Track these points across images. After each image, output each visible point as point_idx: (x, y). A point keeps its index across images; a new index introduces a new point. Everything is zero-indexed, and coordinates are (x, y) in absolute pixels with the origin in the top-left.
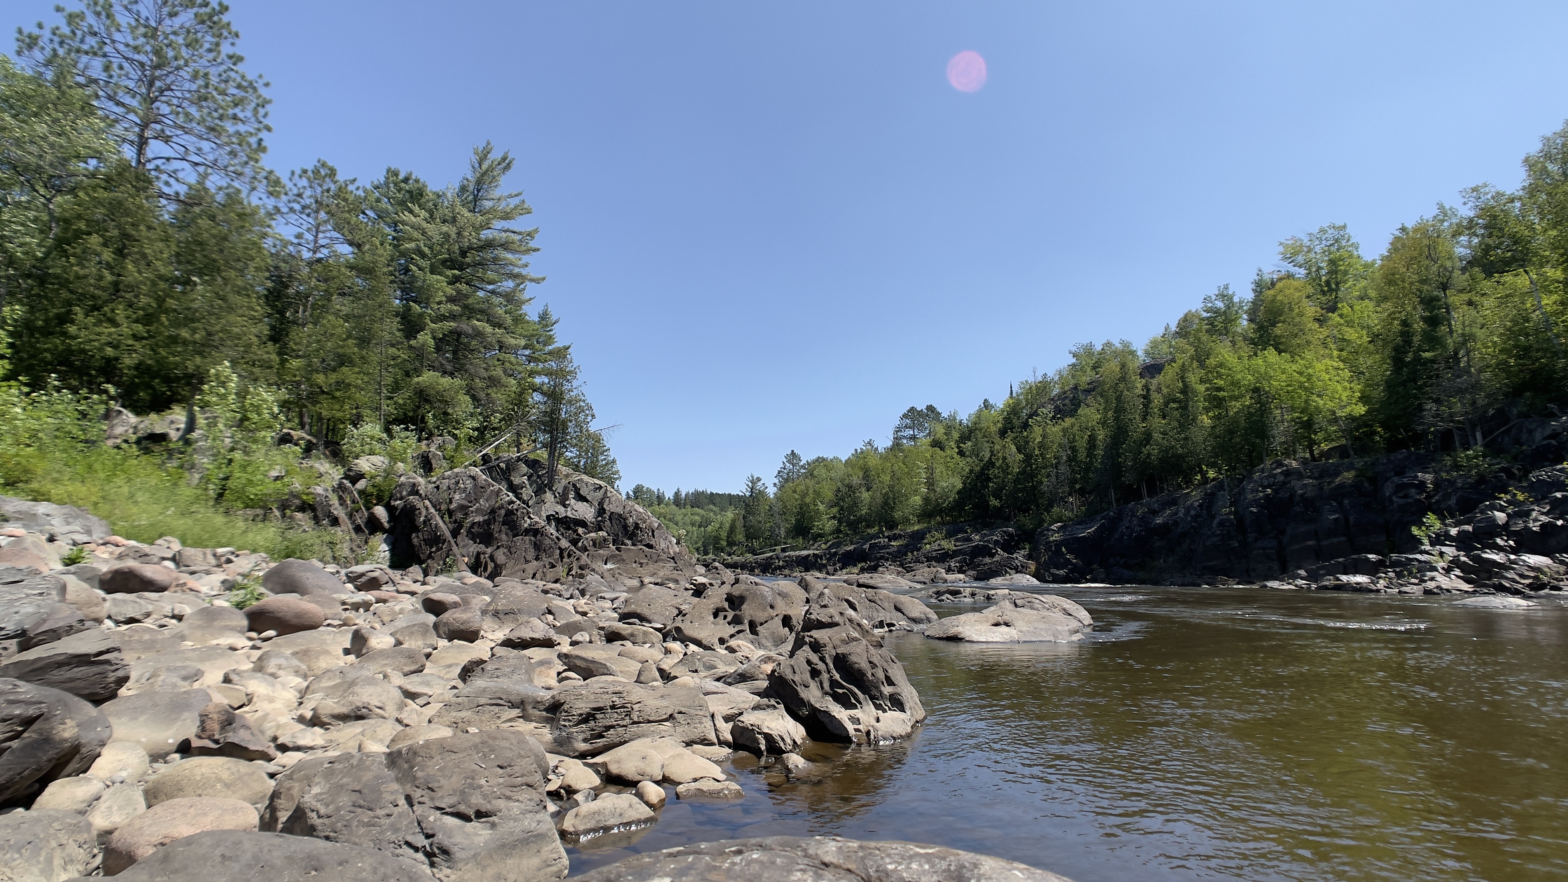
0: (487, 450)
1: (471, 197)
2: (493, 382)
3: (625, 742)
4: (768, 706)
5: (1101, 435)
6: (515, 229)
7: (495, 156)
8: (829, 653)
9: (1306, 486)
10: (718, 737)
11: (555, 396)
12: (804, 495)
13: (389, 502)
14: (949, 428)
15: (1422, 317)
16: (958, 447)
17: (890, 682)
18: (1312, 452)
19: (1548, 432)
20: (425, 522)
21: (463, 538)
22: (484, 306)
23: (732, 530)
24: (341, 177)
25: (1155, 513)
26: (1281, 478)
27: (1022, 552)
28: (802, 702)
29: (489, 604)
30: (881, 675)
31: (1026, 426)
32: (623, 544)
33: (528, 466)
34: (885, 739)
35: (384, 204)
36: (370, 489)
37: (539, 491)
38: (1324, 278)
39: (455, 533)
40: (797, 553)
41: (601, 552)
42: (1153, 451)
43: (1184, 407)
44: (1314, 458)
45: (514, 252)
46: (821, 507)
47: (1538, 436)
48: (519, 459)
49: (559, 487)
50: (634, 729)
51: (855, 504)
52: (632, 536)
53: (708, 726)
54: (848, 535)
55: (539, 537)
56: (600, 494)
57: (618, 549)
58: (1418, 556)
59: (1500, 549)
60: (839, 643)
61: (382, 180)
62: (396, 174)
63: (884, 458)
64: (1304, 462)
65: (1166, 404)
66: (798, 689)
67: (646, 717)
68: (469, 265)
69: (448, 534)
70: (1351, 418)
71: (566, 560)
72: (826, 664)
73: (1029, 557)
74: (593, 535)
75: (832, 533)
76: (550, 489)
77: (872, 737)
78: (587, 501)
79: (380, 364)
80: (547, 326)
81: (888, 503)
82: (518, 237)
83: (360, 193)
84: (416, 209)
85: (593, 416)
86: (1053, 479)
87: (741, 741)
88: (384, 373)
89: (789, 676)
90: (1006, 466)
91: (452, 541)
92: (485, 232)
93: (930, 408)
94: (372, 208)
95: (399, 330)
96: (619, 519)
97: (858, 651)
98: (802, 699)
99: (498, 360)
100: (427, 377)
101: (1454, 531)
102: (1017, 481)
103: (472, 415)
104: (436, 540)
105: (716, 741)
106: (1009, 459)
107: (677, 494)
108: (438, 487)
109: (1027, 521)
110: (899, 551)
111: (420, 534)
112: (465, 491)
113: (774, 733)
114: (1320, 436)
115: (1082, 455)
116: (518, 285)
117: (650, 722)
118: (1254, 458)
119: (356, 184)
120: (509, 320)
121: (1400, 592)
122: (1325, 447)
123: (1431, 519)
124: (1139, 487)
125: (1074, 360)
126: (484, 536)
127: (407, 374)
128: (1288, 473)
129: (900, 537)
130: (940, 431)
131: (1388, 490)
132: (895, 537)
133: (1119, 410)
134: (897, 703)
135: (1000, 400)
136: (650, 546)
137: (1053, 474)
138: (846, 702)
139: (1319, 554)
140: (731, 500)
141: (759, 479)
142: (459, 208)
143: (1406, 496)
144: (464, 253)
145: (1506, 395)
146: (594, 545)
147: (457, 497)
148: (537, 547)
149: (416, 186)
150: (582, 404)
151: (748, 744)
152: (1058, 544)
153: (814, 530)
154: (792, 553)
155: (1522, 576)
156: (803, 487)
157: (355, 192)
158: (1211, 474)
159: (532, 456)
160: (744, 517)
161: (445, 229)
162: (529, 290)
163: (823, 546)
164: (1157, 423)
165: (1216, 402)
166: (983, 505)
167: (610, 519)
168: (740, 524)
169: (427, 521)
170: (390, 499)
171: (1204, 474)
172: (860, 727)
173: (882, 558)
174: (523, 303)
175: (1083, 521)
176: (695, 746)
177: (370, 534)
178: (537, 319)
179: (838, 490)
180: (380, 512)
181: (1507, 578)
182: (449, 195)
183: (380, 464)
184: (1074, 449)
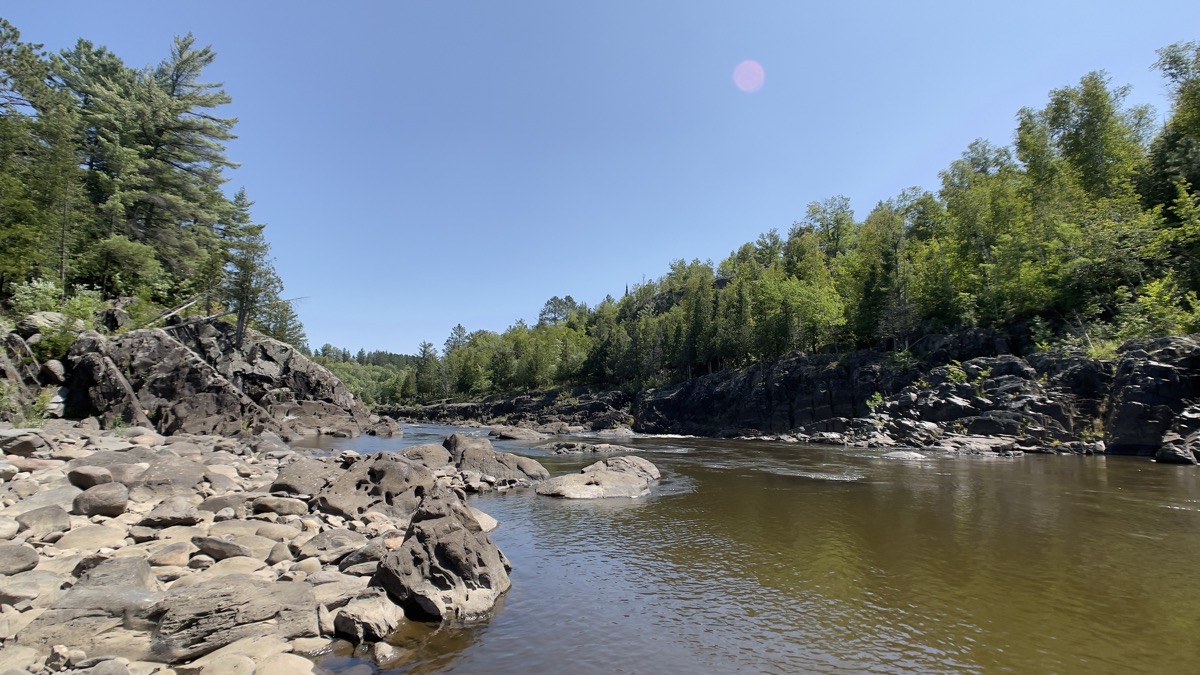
0: (177, 312)
1: (170, 81)
2: (186, 250)
3: (227, 644)
4: (372, 595)
5: (685, 327)
6: (213, 117)
7: (197, 47)
8: (432, 542)
9: (808, 370)
10: (320, 628)
11: (245, 266)
12: (467, 359)
13: (66, 356)
14: (581, 314)
15: (882, 265)
16: (587, 329)
17: (481, 563)
18: (814, 347)
19: (942, 344)
20: (104, 377)
21: (144, 392)
22: (179, 182)
23: (406, 384)
24: (24, 39)
25: (716, 384)
26: (795, 364)
27: (626, 409)
28: (403, 589)
29: (146, 472)
30: (474, 559)
31: (635, 316)
32: (305, 398)
33: (217, 328)
34: (470, 615)
35: (74, 71)
36: (44, 344)
37: (227, 351)
38: (831, 232)
39: (136, 388)
40: (459, 405)
41: (284, 405)
42: (718, 341)
43: (739, 311)
44: (815, 352)
45: (213, 136)
46: (480, 369)
47: (937, 345)
48: (209, 322)
49: (247, 348)
50: (238, 630)
51: (506, 368)
52: (314, 391)
53: (311, 620)
54: (499, 392)
55: (221, 393)
56: (286, 355)
57: (299, 403)
58: (868, 420)
59: (911, 417)
60: (442, 533)
61: (73, 50)
62: (88, 46)
63: (532, 334)
64: (809, 354)
65: (728, 309)
66: (400, 578)
67: (252, 618)
68: (165, 143)
69: (128, 388)
70: (837, 326)
71: (247, 414)
72: (428, 553)
73: (631, 413)
74: (277, 390)
75: (488, 390)
76: (238, 349)
77: (459, 614)
78: (273, 360)
79: (62, 225)
80: (242, 205)
81: (532, 368)
82: (217, 124)
83: (46, 59)
84: (109, 82)
85: (282, 288)
86: (651, 357)
87: (343, 629)
88: (66, 233)
89: (393, 566)
90: (619, 347)
91: (133, 395)
92: (184, 114)
93: (568, 298)
94: (59, 75)
95: (84, 195)
96: (303, 377)
97: (456, 540)
98: (403, 586)
99: (193, 231)
100: (115, 241)
101: (888, 405)
102: (626, 357)
103: (163, 278)
104: (115, 393)
105: (318, 632)
106: (622, 340)
107: (361, 353)
108: (120, 345)
109: (630, 386)
110: (537, 406)
111: (98, 388)
112: (148, 349)
113: (372, 623)
114: (819, 338)
115: (671, 341)
116: (216, 166)
117: (255, 621)
118: (780, 347)
119: (42, 50)
120: (203, 197)
121: (855, 445)
122: (822, 344)
123: (877, 395)
124: (706, 365)
125: (671, 271)
126: (167, 391)
127: (94, 236)
128: (799, 361)
129: (539, 394)
130: (574, 316)
131: (855, 375)
132: (536, 395)
133: (698, 311)
134: (485, 581)
135: (618, 297)
136: (329, 401)
137: (651, 353)
138: (441, 584)
139: (814, 416)
140: (408, 360)
141: (430, 345)
142: (156, 90)
143: (865, 380)
144: (160, 132)
145: (924, 318)
146: (278, 399)
147: (140, 354)
148: (219, 402)
149: (110, 60)
150: (271, 276)
151: (349, 631)
152: (651, 403)
153: (474, 387)
154: (454, 405)
155: (922, 436)
156: (467, 354)
157: (41, 57)
158: (753, 359)
159: (221, 319)
160: (417, 375)
161: (140, 106)
162: (225, 173)
163: (480, 400)
164: (721, 321)
165: (759, 309)
166: (601, 375)
167: (294, 376)
168: (413, 380)
169: (106, 376)
170: (68, 353)
171: (748, 358)
172: (451, 605)
173: (525, 410)
174: (220, 182)
175: (669, 388)
176: (297, 639)
177: (43, 386)
178: (233, 199)
179: (495, 357)
180: (55, 365)
181: (913, 437)
182: (147, 76)
183: (57, 320)
184: (666, 337)
